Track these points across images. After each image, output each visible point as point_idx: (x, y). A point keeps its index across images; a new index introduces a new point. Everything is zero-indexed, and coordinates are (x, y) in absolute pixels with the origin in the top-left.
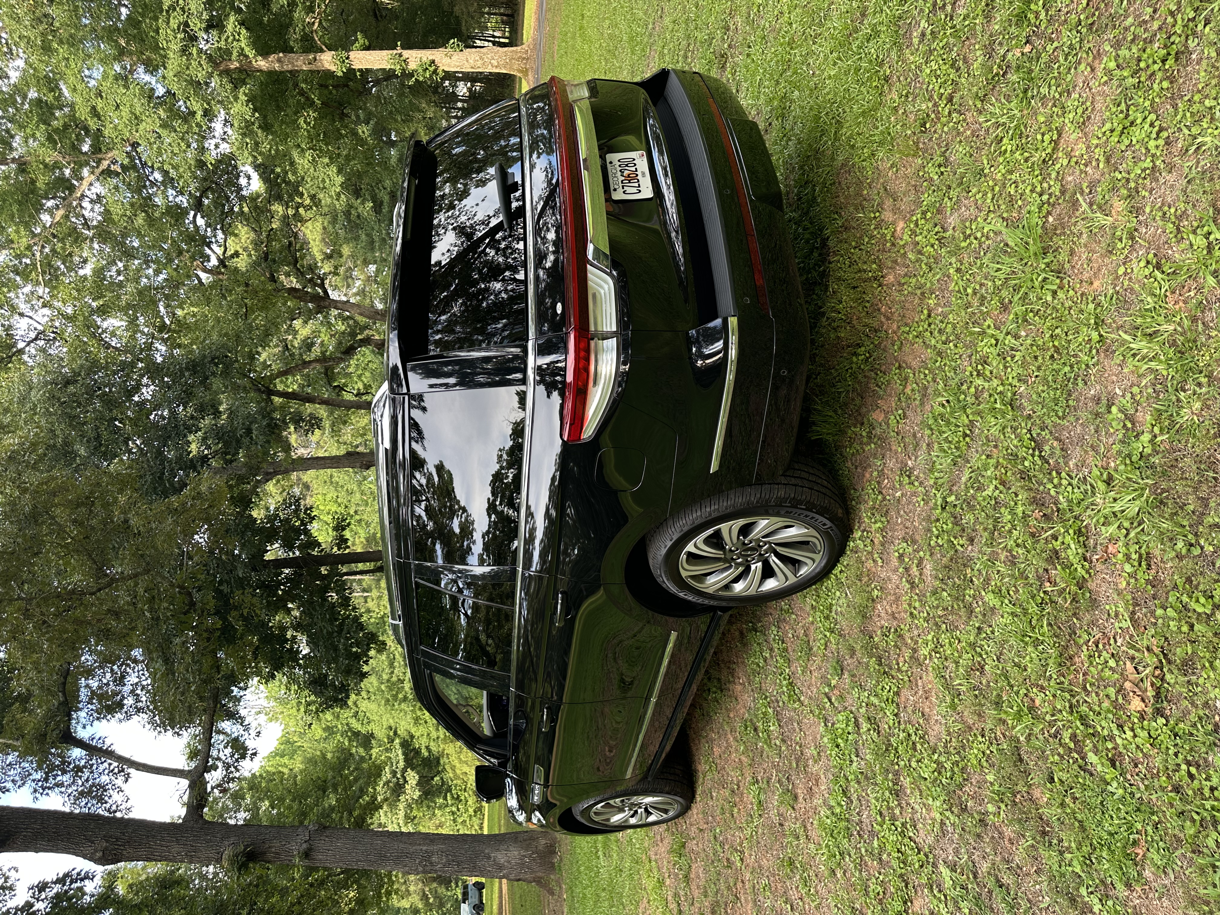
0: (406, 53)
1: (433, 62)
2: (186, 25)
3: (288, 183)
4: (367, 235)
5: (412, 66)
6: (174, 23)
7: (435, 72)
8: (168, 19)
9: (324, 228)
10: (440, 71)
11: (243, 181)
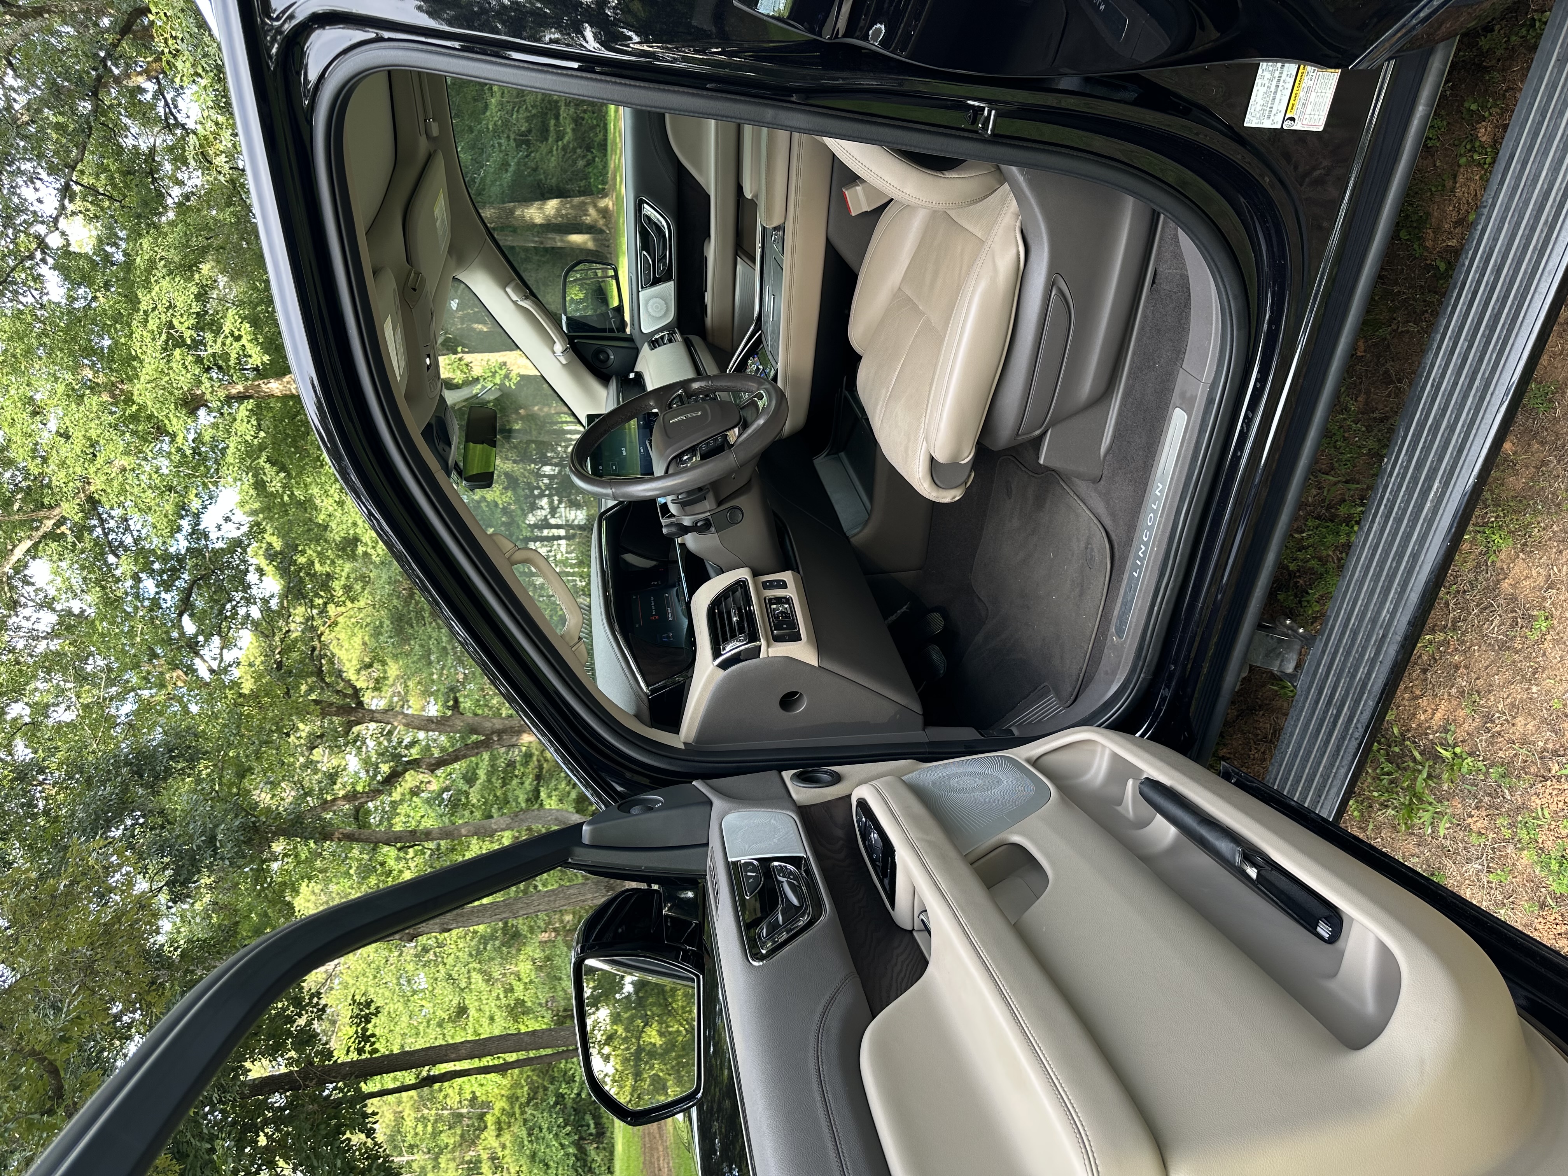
0: (468, 358)
1: (505, 364)
2: (171, 326)
3: (313, 576)
4: (422, 646)
5: (477, 372)
6: (153, 325)
7: (507, 376)
8: (147, 321)
9: (364, 644)
10: (513, 375)
11: (252, 577)
